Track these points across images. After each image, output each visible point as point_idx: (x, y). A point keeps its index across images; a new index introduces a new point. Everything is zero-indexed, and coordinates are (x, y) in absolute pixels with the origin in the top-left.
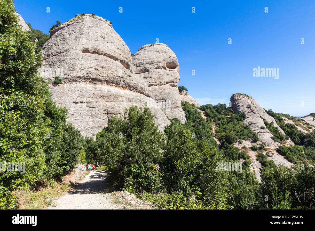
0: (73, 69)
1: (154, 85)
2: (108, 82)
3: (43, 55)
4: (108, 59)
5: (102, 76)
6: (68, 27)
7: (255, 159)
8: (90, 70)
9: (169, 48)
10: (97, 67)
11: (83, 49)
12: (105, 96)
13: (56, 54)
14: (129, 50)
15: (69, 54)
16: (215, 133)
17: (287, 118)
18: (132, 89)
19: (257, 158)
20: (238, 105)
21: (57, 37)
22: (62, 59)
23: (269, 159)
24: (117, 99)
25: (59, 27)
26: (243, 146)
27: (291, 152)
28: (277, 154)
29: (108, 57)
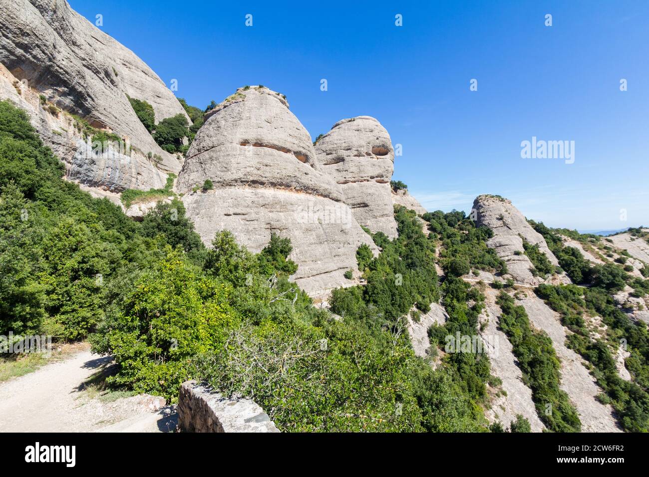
0: (227, 169)
1: (352, 182)
2: (273, 185)
3: (193, 149)
4: (275, 151)
5: (265, 177)
6: (225, 109)
7: (494, 302)
8: (248, 170)
9: (379, 124)
10: (258, 166)
11: (241, 140)
12: (268, 205)
13: (208, 148)
14: (309, 135)
15: (223, 149)
16: (438, 257)
17: (569, 238)
18: (310, 192)
19: (497, 300)
20: (482, 214)
21: (210, 124)
22: (215, 155)
23: (517, 303)
24: (286, 208)
25: (214, 110)
26: (478, 281)
27: (559, 295)
28: (533, 296)
29: (276, 149)
